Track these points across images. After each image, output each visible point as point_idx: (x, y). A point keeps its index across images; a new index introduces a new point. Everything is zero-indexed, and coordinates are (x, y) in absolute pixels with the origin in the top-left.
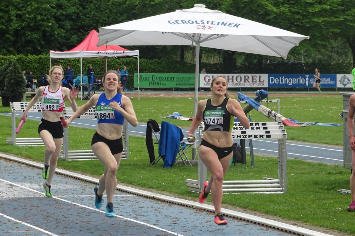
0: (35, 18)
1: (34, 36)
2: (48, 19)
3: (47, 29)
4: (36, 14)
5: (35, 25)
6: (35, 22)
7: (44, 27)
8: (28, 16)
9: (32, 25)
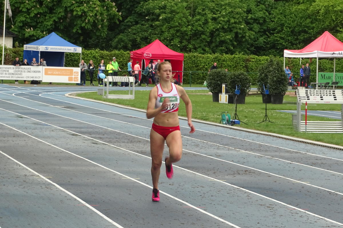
0: (229, 21)
1: (227, 37)
2: (240, 22)
3: (239, 31)
4: (230, 18)
5: (228, 27)
6: (229, 25)
7: (237, 29)
8: (222, 19)
9: (227, 27)
